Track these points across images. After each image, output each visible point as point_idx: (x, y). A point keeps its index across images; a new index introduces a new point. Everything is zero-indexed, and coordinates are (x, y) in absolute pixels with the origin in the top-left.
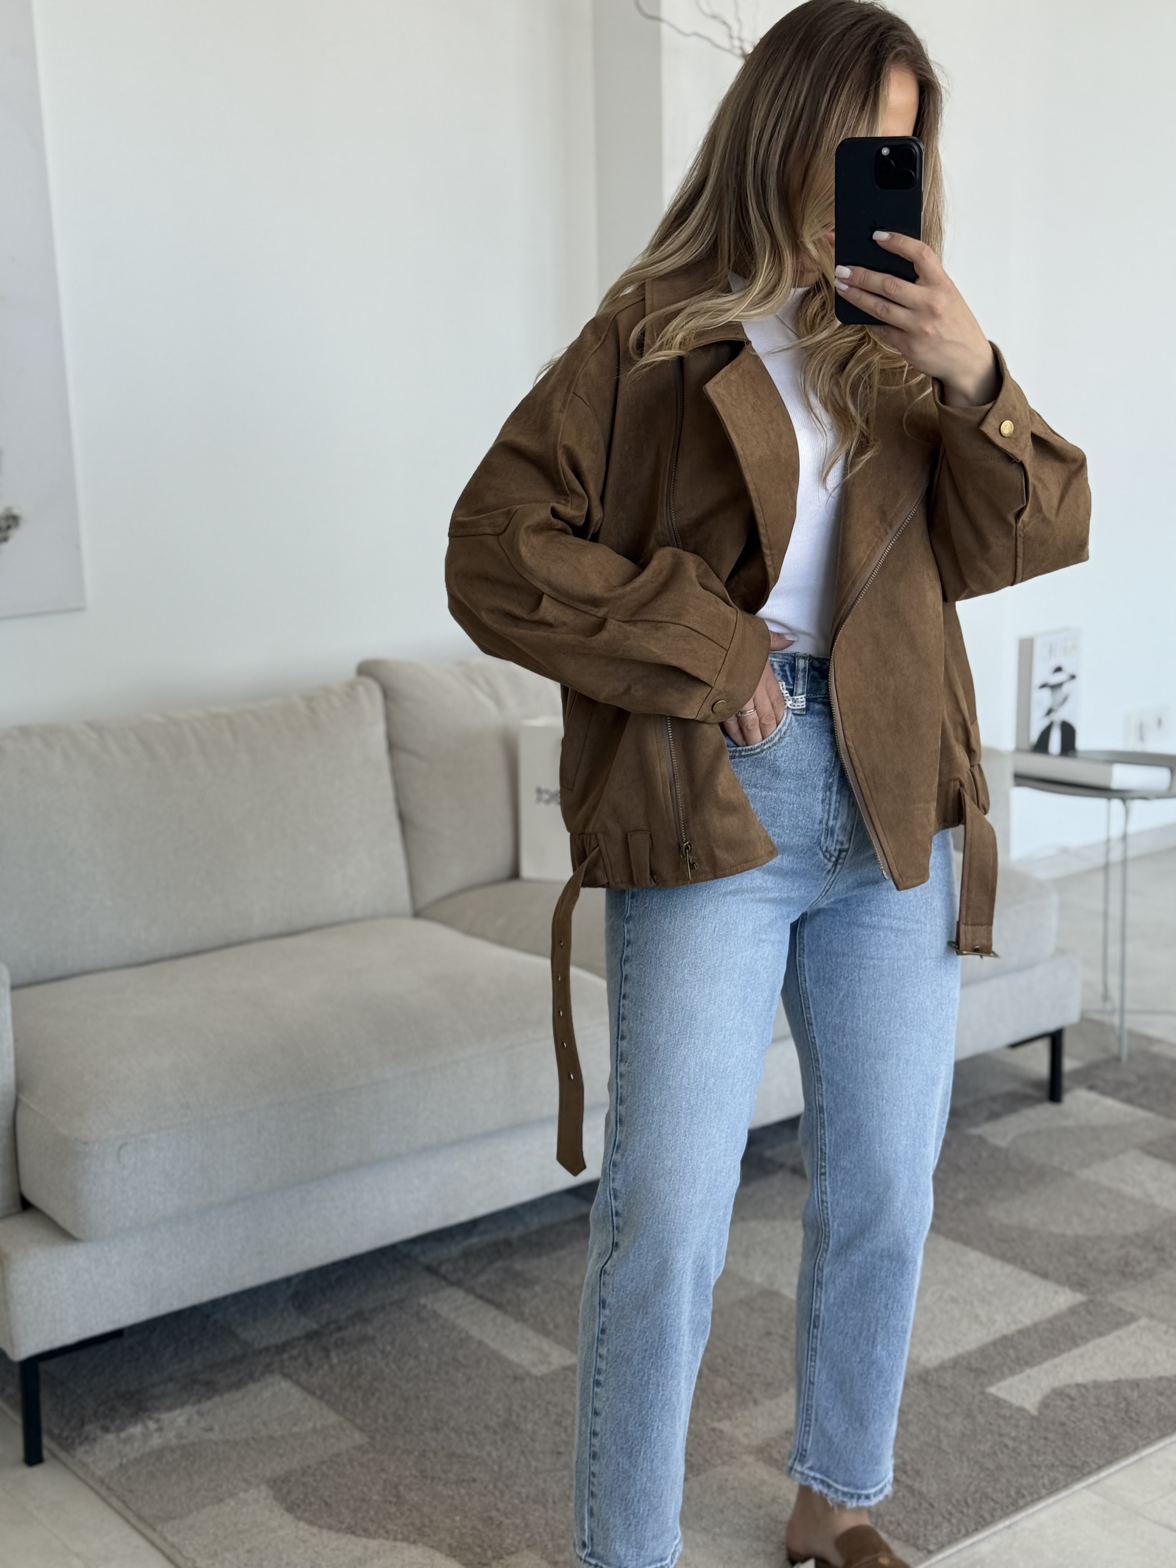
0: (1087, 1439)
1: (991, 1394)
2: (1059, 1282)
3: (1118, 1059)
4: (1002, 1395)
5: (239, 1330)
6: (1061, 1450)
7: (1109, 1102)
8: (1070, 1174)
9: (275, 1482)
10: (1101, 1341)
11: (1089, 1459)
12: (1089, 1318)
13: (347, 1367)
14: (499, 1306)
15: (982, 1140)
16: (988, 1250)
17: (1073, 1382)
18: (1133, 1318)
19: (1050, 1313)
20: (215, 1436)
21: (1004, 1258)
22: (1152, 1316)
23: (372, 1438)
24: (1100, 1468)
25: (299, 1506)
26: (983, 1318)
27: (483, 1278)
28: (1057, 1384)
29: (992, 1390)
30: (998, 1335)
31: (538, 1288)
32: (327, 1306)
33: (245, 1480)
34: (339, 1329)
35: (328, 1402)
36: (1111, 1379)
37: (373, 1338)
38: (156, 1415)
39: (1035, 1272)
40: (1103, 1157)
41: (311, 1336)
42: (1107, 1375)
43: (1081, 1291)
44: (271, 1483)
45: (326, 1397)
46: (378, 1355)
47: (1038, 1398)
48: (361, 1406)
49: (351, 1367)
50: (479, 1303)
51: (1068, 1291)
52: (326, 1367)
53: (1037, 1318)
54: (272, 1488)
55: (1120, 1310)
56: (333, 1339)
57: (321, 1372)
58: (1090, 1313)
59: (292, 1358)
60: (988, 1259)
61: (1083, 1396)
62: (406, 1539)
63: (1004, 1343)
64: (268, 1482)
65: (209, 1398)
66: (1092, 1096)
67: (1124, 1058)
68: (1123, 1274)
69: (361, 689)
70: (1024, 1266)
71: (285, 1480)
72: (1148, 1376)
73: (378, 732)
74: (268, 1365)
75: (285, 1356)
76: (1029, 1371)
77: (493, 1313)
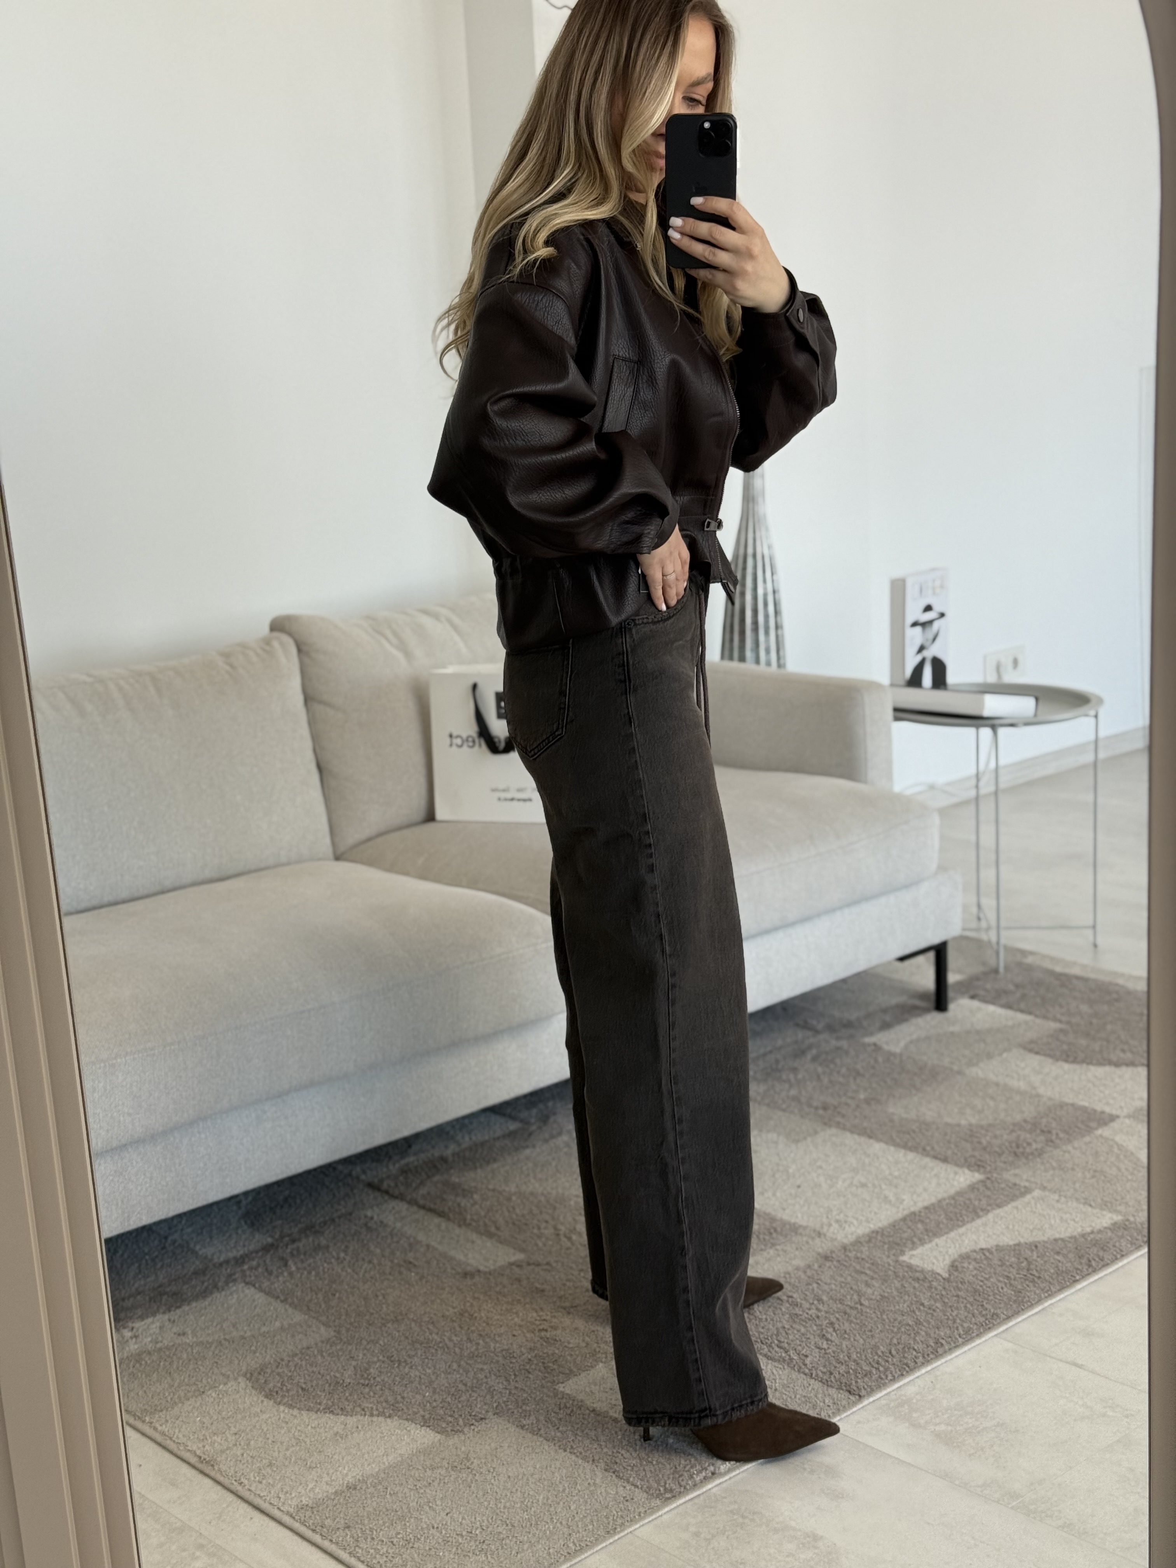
0: (994, 1294)
1: (904, 1261)
2: (957, 1165)
3: (996, 971)
4: (915, 1262)
5: (198, 1247)
6: (972, 1305)
7: (991, 1008)
8: (960, 1073)
9: (251, 1374)
10: (999, 1211)
11: (999, 1311)
12: (988, 1193)
13: (305, 1273)
14: (441, 1214)
15: (877, 1047)
16: (891, 1141)
17: (979, 1247)
18: (1027, 1191)
19: (952, 1191)
20: (189, 1339)
21: (905, 1146)
22: (1044, 1188)
23: (339, 1332)
24: (1008, 1318)
25: (277, 1392)
26: (892, 1198)
27: (423, 1191)
28: (964, 1250)
29: (905, 1258)
30: (906, 1212)
31: (476, 1197)
32: (279, 1222)
33: (223, 1375)
34: (293, 1241)
35: (290, 1305)
36: (1011, 1243)
37: (327, 1247)
38: (130, 1325)
39: (935, 1157)
40: (989, 1056)
41: (266, 1249)
42: (1007, 1240)
43: (978, 1171)
44: (248, 1375)
45: (290, 1300)
46: (333, 1260)
47: (948, 1262)
48: (323, 1306)
49: (309, 1273)
50: (422, 1212)
51: (966, 1171)
52: (286, 1274)
53: (940, 1196)
54: (250, 1379)
55: (1015, 1185)
56: (289, 1250)
57: (281, 1278)
58: (988, 1188)
59: (251, 1268)
60: (892, 1149)
61: (987, 1258)
62: (381, 1414)
63: (912, 1218)
64: (245, 1375)
65: (179, 1307)
66: (975, 1004)
67: (1001, 970)
68: (1016, 1154)
69: (276, 644)
70: (924, 1152)
71: (262, 1370)
72: (1045, 1239)
73: (296, 682)
74: (230, 1275)
75: (246, 1267)
76: (937, 1240)
77: (437, 1220)
